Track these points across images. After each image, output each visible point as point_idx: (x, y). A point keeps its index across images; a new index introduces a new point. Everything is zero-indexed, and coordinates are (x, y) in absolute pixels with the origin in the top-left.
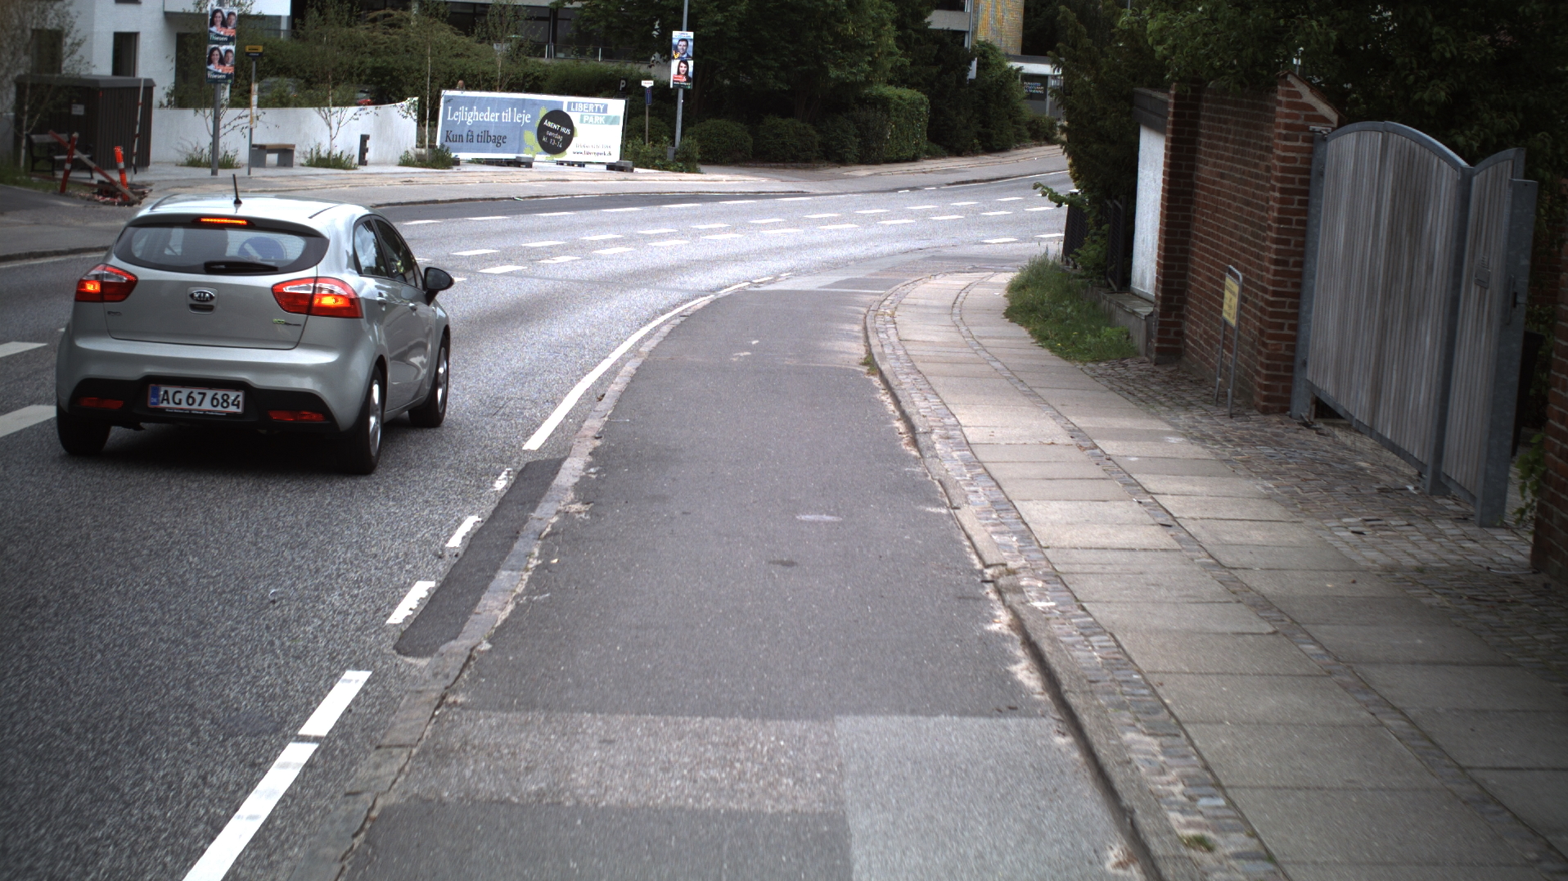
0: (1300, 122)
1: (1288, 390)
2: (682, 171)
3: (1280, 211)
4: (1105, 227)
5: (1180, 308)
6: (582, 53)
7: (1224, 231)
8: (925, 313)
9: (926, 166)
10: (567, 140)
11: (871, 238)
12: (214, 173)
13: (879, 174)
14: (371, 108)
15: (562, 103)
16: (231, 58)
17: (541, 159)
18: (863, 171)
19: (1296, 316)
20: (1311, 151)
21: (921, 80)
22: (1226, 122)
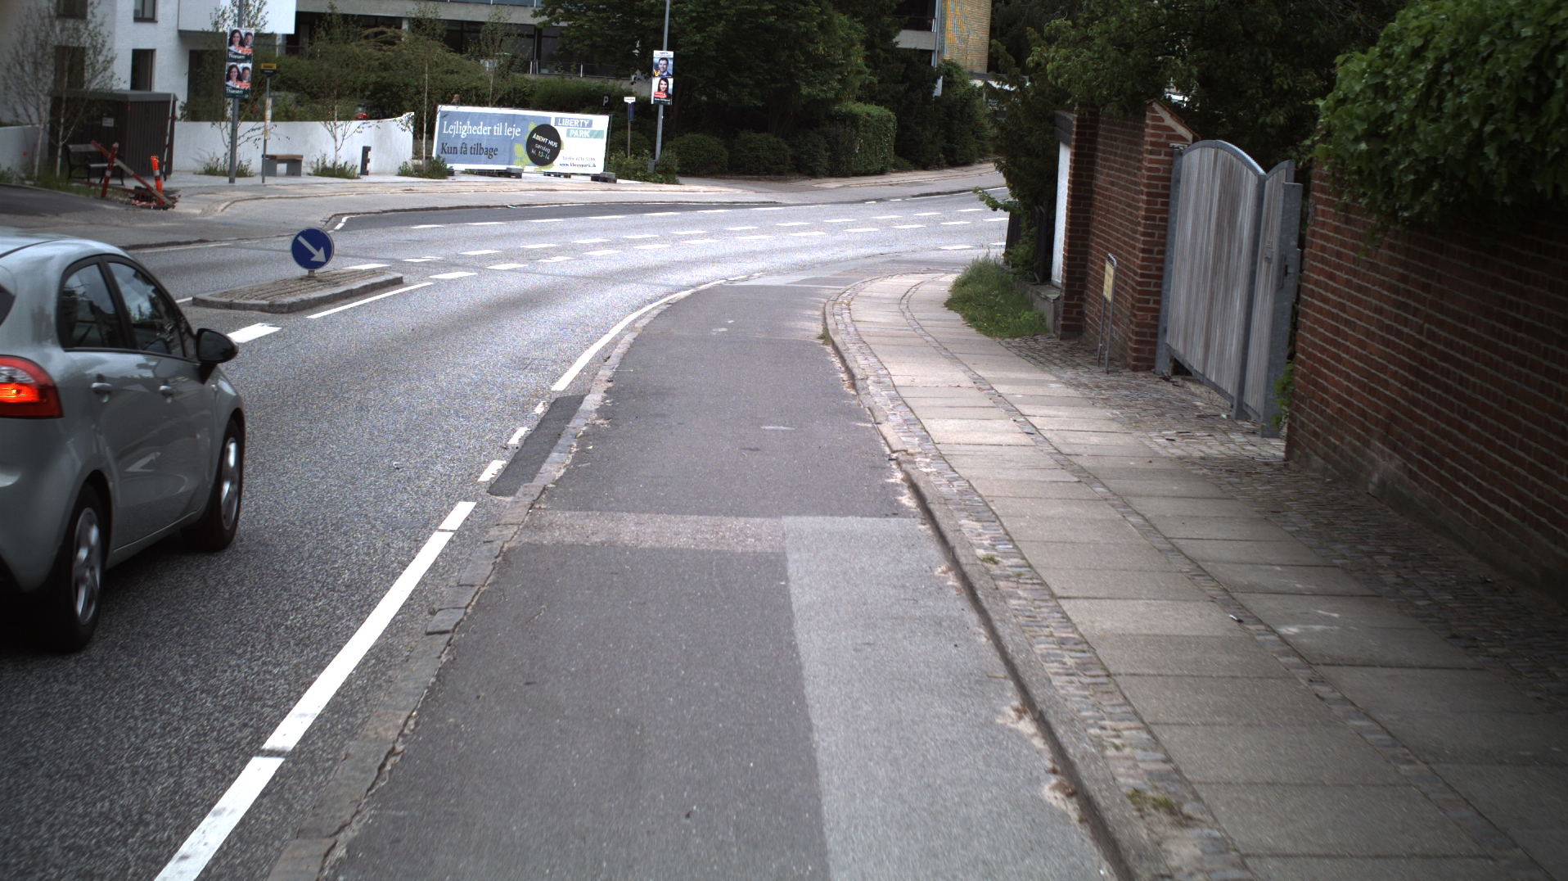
0: (1162, 140)
1: (1153, 352)
2: (661, 182)
3: (1147, 210)
4: (1034, 229)
5: (1081, 293)
6: (567, 69)
7: (1113, 228)
8: (877, 303)
9: (892, 179)
10: (555, 153)
11: (838, 244)
12: (232, 181)
13: (848, 186)
14: (373, 122)
15: (550, 118)
16: (248, 75)
17: (530, 170)
18: (832, 184)
19: (1159, 293)
20: (1171, 163)
21: (888, 98)
22: (1116, 140)
